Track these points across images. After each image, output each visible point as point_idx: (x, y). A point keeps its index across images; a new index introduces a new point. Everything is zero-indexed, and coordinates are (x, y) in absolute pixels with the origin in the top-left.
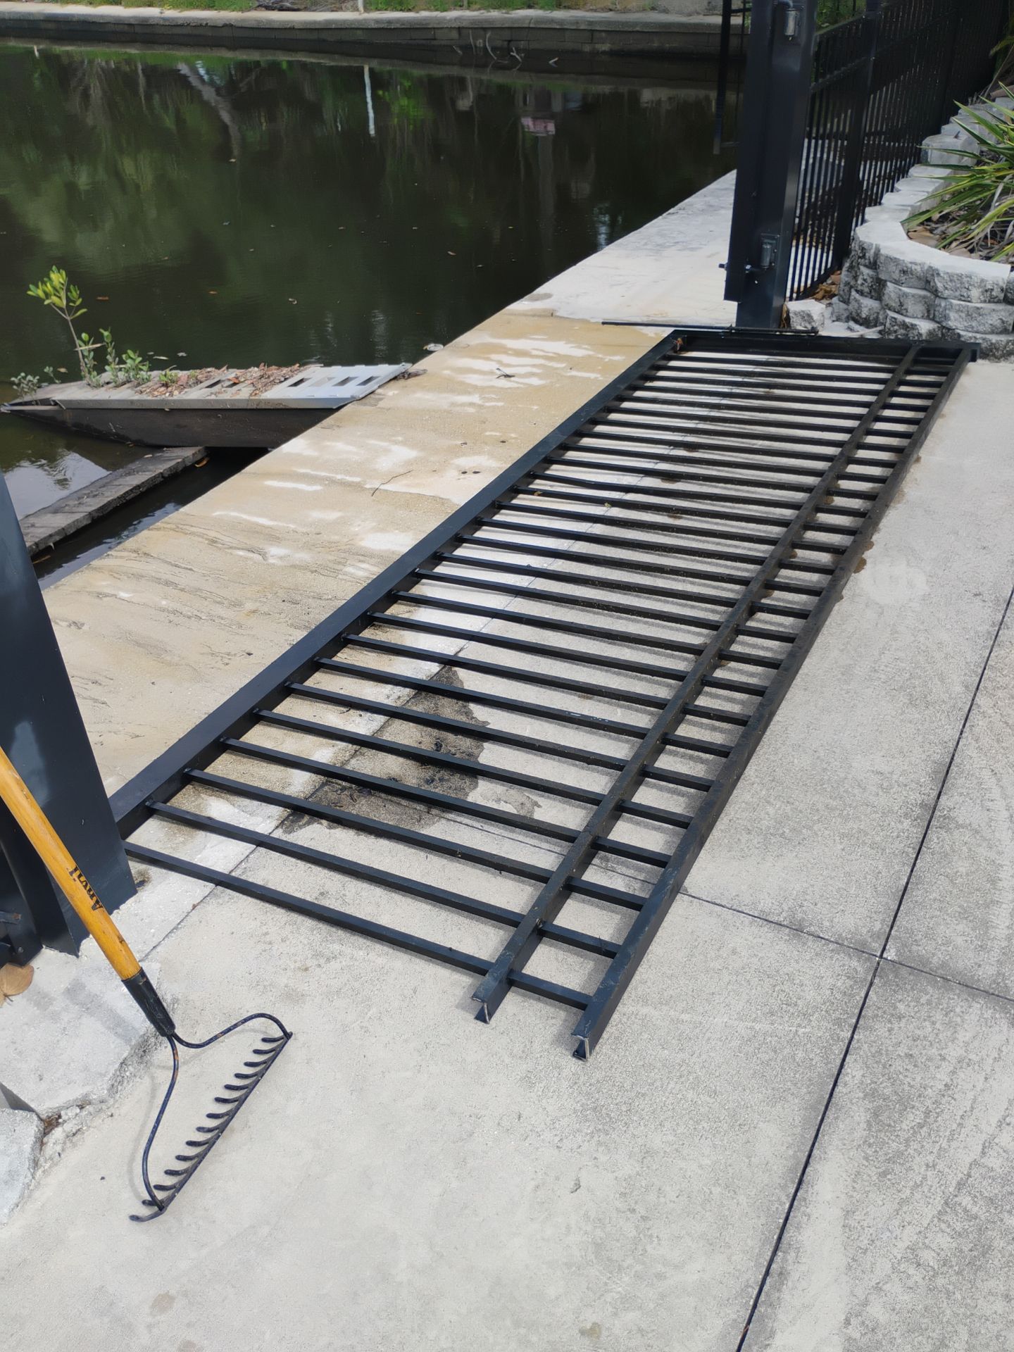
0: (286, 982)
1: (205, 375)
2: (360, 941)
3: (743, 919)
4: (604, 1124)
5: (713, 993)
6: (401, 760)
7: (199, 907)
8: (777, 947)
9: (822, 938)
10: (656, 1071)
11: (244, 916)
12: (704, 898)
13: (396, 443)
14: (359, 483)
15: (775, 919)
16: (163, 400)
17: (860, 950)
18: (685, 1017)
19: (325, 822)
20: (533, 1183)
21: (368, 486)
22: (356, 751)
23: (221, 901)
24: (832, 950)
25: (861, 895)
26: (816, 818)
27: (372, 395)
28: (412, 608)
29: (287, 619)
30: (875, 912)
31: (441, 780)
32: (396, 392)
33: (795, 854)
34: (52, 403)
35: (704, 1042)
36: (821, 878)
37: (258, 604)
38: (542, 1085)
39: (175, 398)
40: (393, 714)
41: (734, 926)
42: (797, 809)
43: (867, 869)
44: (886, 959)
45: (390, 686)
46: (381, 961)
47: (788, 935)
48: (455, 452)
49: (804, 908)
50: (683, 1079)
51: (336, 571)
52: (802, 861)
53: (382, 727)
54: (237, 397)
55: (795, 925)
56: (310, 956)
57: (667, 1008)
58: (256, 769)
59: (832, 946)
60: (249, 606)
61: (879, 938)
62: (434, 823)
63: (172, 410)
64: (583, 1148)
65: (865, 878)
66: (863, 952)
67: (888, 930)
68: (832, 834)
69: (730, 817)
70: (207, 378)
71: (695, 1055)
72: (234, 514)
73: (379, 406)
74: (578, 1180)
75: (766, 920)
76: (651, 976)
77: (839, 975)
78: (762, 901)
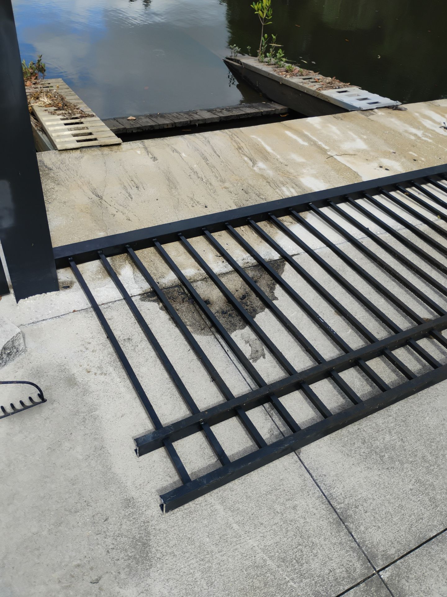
0: (75, 372)
1: (307, 73)
2: (123, 373)
3: (316, 491)
4: (141, 556)
5: (262, 524)
6: (221, 294)
7: (76, 312)
8: (321, 522)
9: (352, 536)
10: (193, 546)
11: (89, 328)
12: (305, 464)
13: (361, 138)
14: (327, 150)
15: (335, 504)
16: (281, 78)
17: (369, 559)
18: (235, 526)
19: (161, 305)
20: (79, 562)
21: (329, 153)
22: (205, 278)
23: (86, 315)
24: (352, 547)
25: (398, 525)
26: (411, 460)
27: (370, 111)
28: (294, 222)
29: (236, 199)
30: (398, 542)
31: (230, 315)
32: (383, 114)
33: (379, 473)
34: (240, 63)
35: (232, 549)
36: (383, 498)
37: (231, 186)
38: (132, 510)
39: (286, 78)
40: (237, 269)
41: (308, 492)
42: (403, 447)
43: (416, 511)
44: (380, 576)
45: (248, 255)
46: (123, 390)
47: (334, 520)
48: (386, 155)
49: (357, 510)
50: (202, 562)
51: (278, 187)
52: (381, 480)
53: (227, 273)
54: (311, 88)
55: (343, 516)
56: (96, 366)
57: (231, 514)
58: (158, 262)
59: (354, 544)
60: (227, 185)
61: (386, 559)
62: (207, 335)
63: (283, 84)
64: (119, 562)
65: (410, 516)
66: (370, 562)
67: (396, 558)
68: (412, 476)
69: (360, 427)
70: (307, 75)
71: (221, 554)
72: (259, 140)
73: (368, 117)
74: (100, 578)
75: (329, 502)
76: (238, 489)
77: (343, 565)
78: (336, 488)
